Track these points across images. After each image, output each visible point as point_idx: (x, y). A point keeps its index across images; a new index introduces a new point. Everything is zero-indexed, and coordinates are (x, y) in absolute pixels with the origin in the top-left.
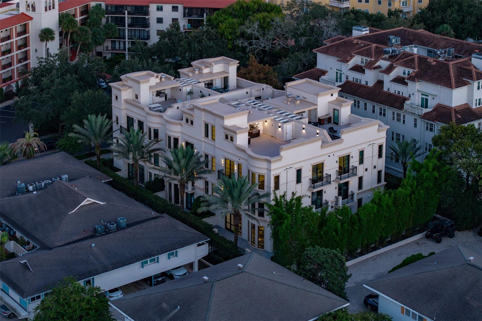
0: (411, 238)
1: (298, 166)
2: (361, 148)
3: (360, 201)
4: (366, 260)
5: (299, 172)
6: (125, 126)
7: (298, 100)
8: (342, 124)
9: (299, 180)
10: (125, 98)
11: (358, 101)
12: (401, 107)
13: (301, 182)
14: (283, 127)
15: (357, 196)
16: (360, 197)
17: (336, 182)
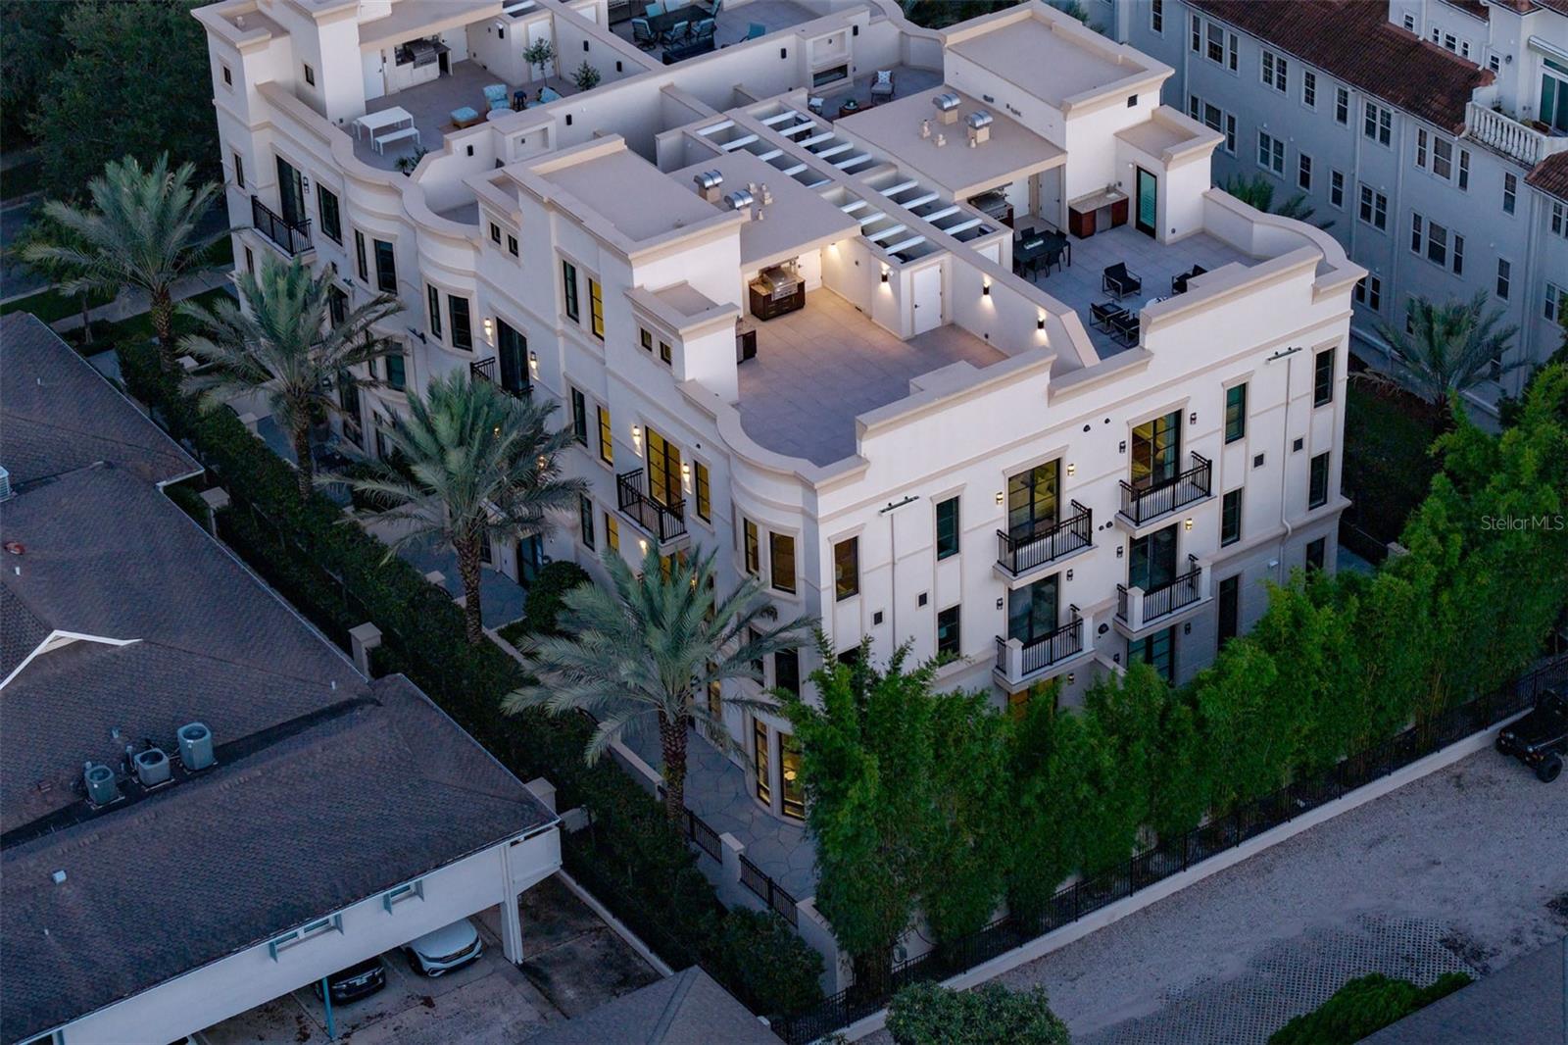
0: (1435, 755)
1: (942, 490)
2: (1232, 375)
3: (1229, 590)
4: (1226, 874)
5: (948, 513)
6: (272, 199)
7: (981, 127)
8: (1169, 237)
9: (948, 542)
10: (262, 80)
11: (1279, 60)
12: (1452, 118)
13: (957, 550)
14: (897, 278)
15: (1212, 571)
16: (1227, 573)
17: (1117, 527)
